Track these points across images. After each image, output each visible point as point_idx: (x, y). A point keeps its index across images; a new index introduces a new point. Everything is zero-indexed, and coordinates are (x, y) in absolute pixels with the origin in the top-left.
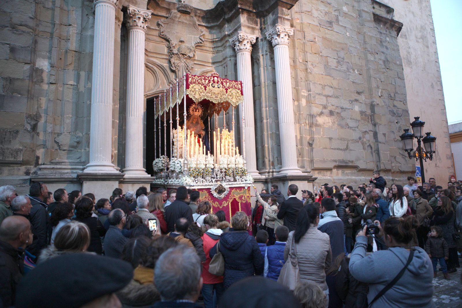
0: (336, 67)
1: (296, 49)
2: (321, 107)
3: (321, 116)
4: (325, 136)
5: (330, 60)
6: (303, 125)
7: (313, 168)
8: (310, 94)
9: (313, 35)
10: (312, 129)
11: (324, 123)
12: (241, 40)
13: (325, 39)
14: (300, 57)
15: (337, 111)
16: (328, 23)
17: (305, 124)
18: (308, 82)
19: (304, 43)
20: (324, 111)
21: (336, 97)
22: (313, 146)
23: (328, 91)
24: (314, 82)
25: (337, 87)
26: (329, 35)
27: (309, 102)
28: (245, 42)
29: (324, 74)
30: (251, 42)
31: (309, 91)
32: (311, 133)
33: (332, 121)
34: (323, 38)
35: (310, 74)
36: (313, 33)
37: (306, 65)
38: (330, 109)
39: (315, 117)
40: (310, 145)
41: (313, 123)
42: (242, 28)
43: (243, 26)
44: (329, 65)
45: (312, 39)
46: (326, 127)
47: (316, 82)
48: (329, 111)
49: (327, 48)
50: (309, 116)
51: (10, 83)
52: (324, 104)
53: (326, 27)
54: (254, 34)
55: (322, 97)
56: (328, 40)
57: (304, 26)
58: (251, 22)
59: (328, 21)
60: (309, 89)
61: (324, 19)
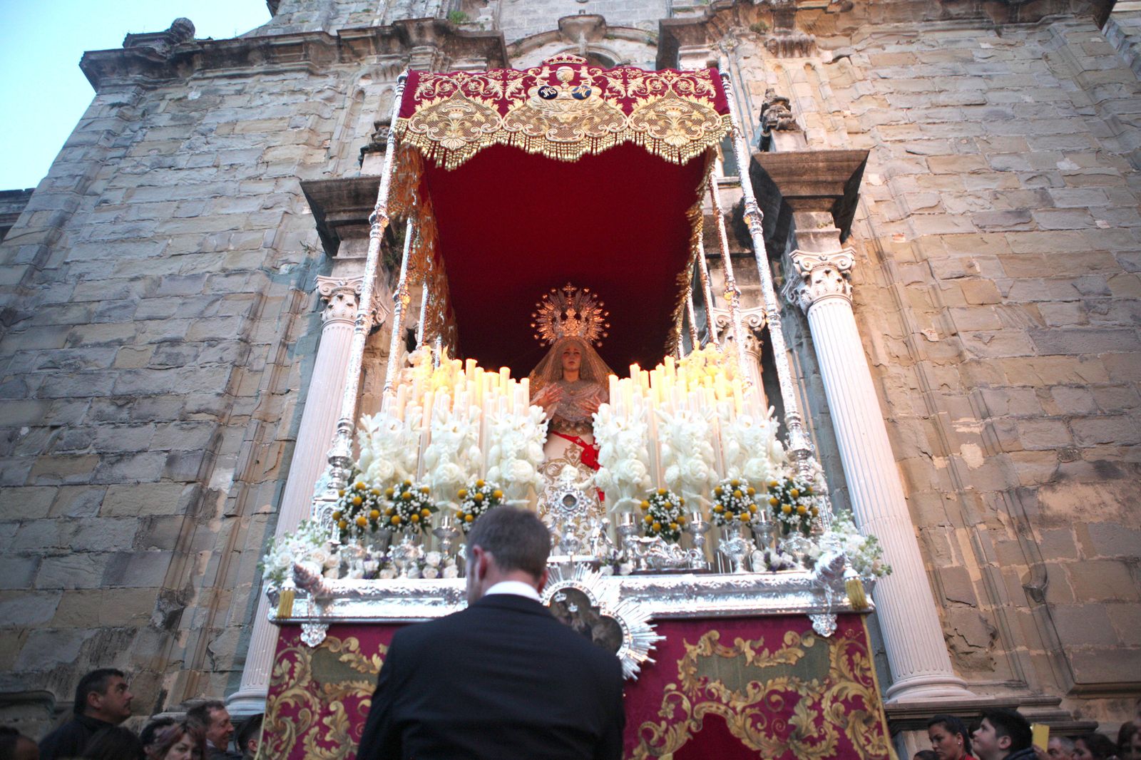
0: (1081, 324)
1: (906, 310)
2: (1053, 457)
3: (1058, 488)
4: (1100, 556)
5: (1045, 310)
6: (982, 527)
7: (1072, 686)
8: (991, 425)
9: (961, 259)
10: (1030, 538)
11: (1082, 510)
13: (1012, 258)
14: (931, 327)
15: (1129, 458)
16: (1009, 215)
17: (996, 526)
18: (975, 389)
19: (933, 287)
20: (1064, 467)
21: (1109, 416)
22: (1050, 597)
23: (1065, 402)
24: (996, 385)
25: (1107, 383)
26: (1022, 243)
27: (992, 450)
28: (732, 331)
29: (1034, 354)
30: (751, 328)
31: (984, 418)
32: (1030, 552)
33: (1120, 498)
34: (1000, 257)
35: (973, 364)
36: (958, 256)
37: (954, 344)
38: (1094, 459)
39: (1032, 493)
40: (1036, 595)
41: (1025, 515)
44: (1048, 323)
45: (961, 270)
46: (1096, 521)
47: (1007, 384)
48: (1091, 466)
49: (1025, 281)
50: (1006, 495)
52: (1062, 445)
53: (1005, 227)
54: (757, 305)
55: (1045, 425)
56: (1024, 260)
57: (922, 246)
58: (746, 280)
59: (1009, 212)
60: (983, 410)
61: (993, 210)
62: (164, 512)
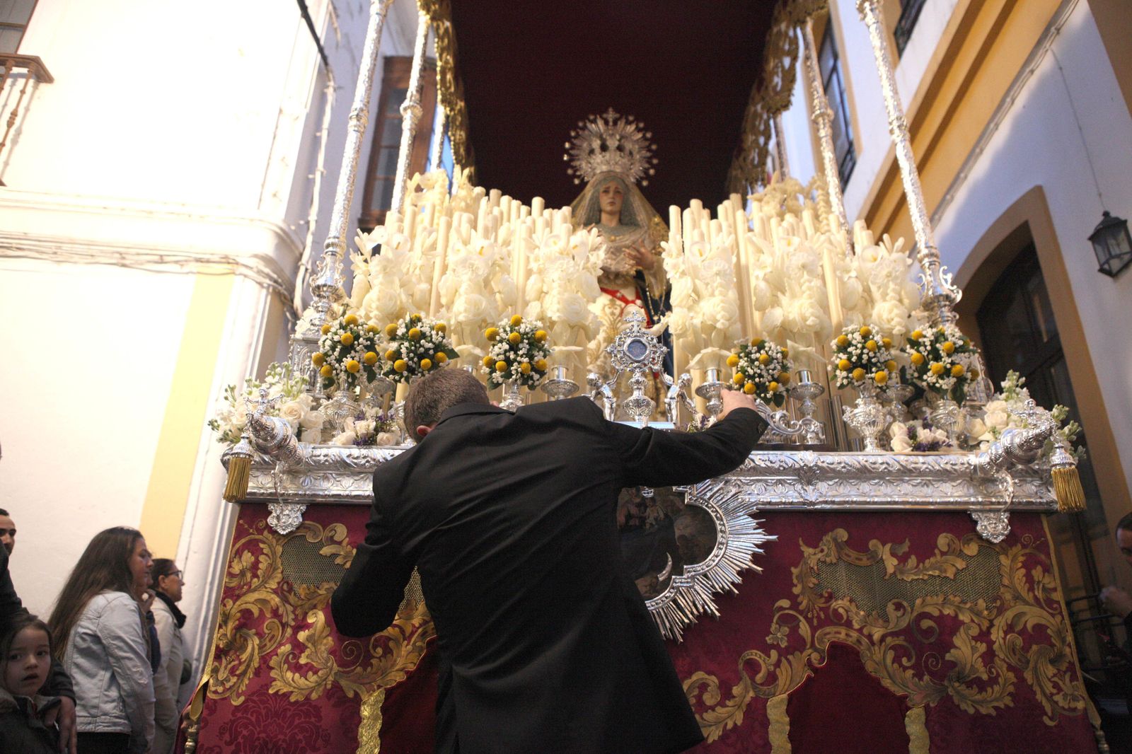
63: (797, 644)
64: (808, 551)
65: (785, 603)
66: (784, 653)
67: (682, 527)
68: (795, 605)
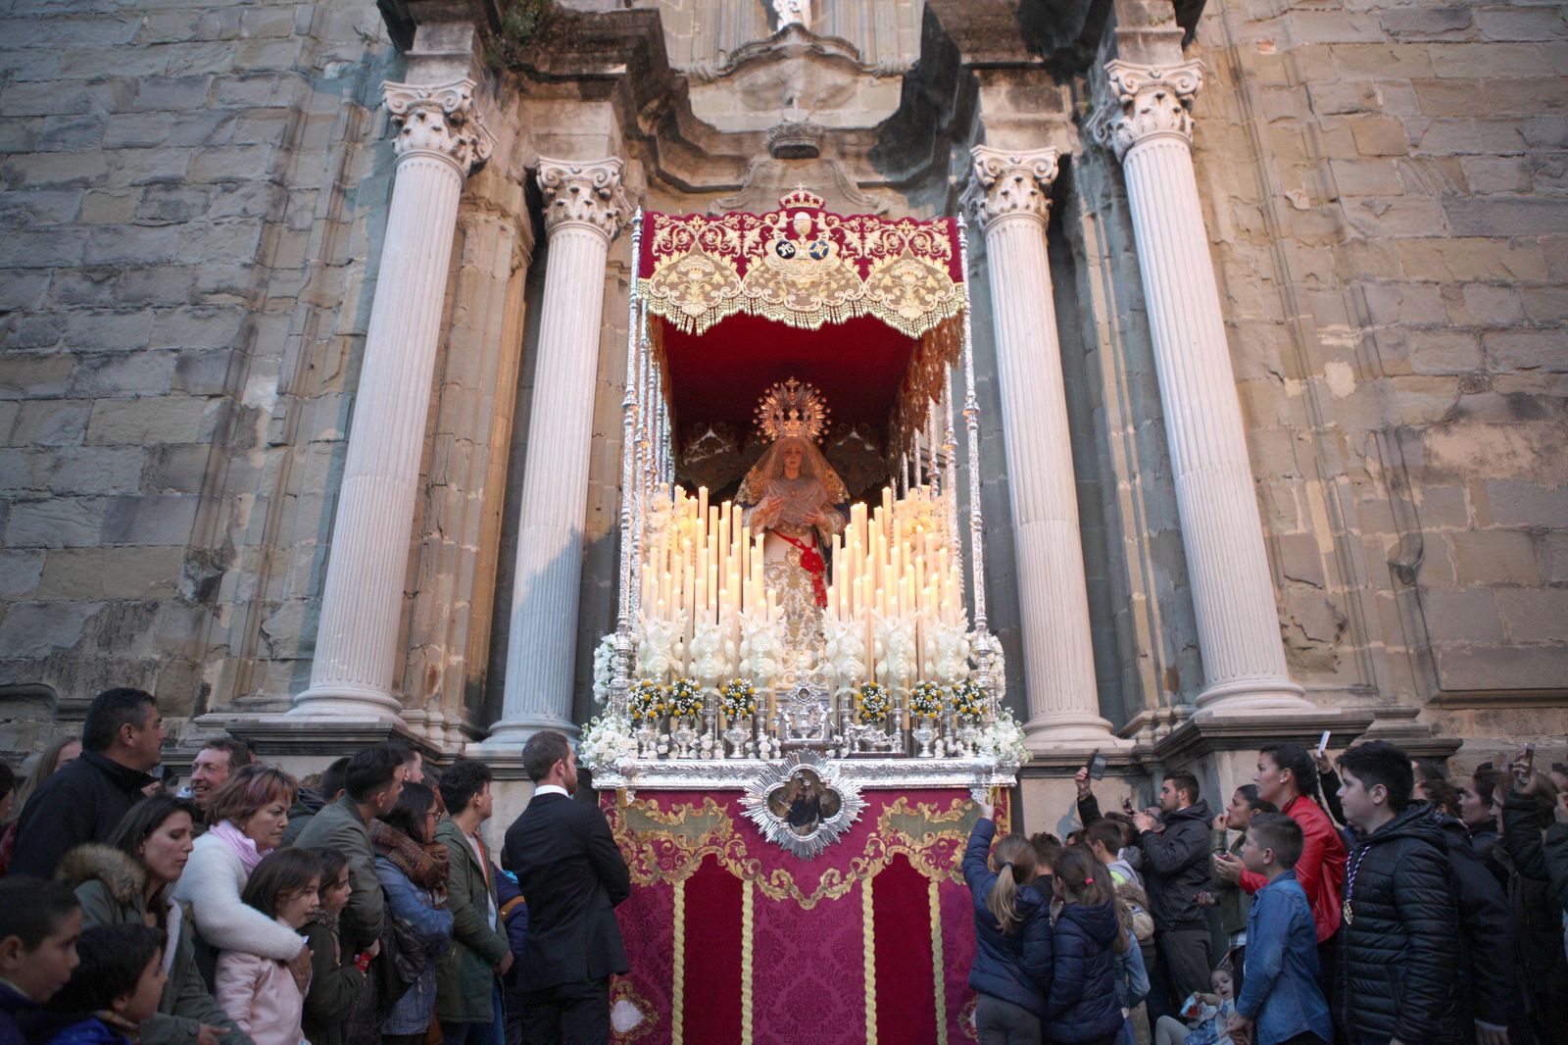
0: (1521, 191)
1: (1267, 160)
2: (1452, 386)
3: (1454, 429)
4: (1498, 525)
5: (1470, 167)
6: (1343, 481)
7: (1435, 693)
8: (1372, 337)
9: (1357, 84)
10: (1406, 498)
11: (1482, 461)
12: (988, 180)
13: (1432, 84)
14: (1300, 187)
15: (1558, 391)
16: (1438, 16)
17: (1362, 478)
18: (1355, 284)
19: (1310, 126)
20: (1469, 400)
21: (1540, 329)
22: (1423, 578)
23: (1481, 307)
24: (1385, 279)
25: (1544, 281)
26: (1453, 62)
27: (1369, 372)
28: (1008, 183)
29: (1445, 234)
30: (1036, 179)
31: (1362, 326)
32: (1404, 516)
33: (1536, 445)
34: (1415, 82)
35: (1357, 246)
36: (1352, 78)
37: (1332, 215)
38: (1509, 390)
39: (1417, 436)
40: (1405, 574)
41: (1404, 466)
42: (989, 134)
43: (992, 127)
44: (1473, 187)
45: (1355, 101)
46: (1498, 476)
47: (1402, 276)
48: (1504, 401)
49: (1447, 122)
50: (1381, 437)
51: (161, 461)
52: (1466, 369)
53: (1429, 35)
54: (1046, 146)
55: (1448, 339)
56: (1452, 88)
57: (1299, 61)
58: (1033, 106)
59: (1438, 11)
60: (1363, 313)
61: (1414, 6)
62: (180, 439)
63: (878, 854)
64: (886, 808)
65: (874, 835)
66: (872, 858)
67: (824, 800)
68: (878, 836)
